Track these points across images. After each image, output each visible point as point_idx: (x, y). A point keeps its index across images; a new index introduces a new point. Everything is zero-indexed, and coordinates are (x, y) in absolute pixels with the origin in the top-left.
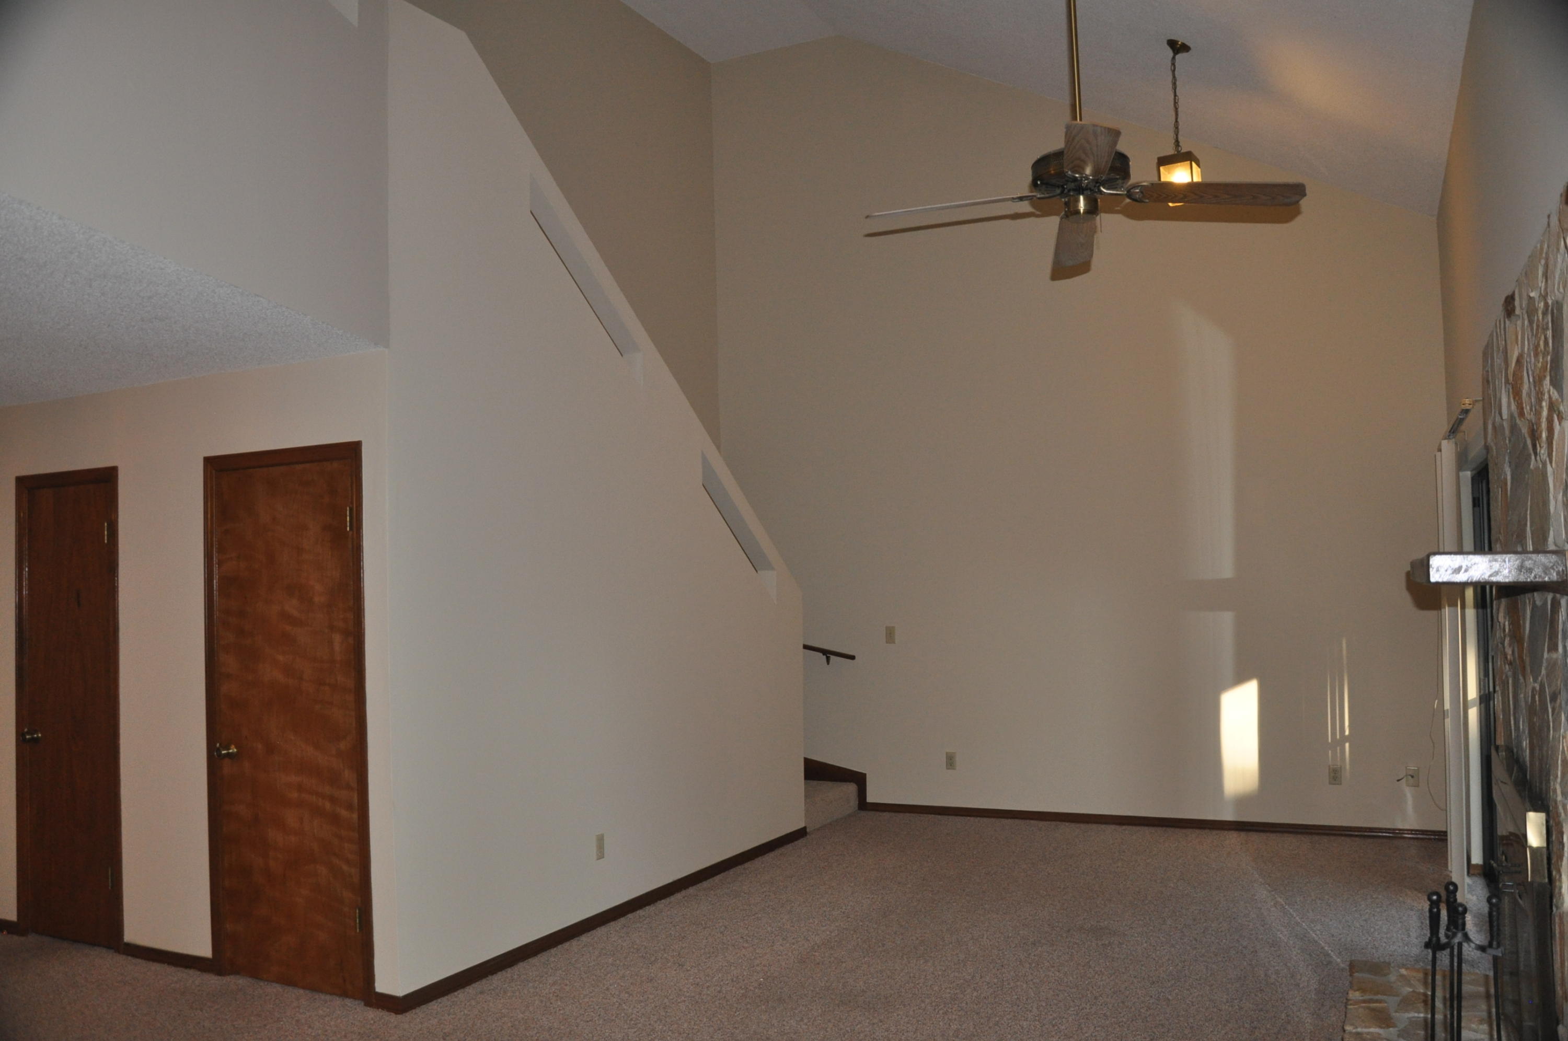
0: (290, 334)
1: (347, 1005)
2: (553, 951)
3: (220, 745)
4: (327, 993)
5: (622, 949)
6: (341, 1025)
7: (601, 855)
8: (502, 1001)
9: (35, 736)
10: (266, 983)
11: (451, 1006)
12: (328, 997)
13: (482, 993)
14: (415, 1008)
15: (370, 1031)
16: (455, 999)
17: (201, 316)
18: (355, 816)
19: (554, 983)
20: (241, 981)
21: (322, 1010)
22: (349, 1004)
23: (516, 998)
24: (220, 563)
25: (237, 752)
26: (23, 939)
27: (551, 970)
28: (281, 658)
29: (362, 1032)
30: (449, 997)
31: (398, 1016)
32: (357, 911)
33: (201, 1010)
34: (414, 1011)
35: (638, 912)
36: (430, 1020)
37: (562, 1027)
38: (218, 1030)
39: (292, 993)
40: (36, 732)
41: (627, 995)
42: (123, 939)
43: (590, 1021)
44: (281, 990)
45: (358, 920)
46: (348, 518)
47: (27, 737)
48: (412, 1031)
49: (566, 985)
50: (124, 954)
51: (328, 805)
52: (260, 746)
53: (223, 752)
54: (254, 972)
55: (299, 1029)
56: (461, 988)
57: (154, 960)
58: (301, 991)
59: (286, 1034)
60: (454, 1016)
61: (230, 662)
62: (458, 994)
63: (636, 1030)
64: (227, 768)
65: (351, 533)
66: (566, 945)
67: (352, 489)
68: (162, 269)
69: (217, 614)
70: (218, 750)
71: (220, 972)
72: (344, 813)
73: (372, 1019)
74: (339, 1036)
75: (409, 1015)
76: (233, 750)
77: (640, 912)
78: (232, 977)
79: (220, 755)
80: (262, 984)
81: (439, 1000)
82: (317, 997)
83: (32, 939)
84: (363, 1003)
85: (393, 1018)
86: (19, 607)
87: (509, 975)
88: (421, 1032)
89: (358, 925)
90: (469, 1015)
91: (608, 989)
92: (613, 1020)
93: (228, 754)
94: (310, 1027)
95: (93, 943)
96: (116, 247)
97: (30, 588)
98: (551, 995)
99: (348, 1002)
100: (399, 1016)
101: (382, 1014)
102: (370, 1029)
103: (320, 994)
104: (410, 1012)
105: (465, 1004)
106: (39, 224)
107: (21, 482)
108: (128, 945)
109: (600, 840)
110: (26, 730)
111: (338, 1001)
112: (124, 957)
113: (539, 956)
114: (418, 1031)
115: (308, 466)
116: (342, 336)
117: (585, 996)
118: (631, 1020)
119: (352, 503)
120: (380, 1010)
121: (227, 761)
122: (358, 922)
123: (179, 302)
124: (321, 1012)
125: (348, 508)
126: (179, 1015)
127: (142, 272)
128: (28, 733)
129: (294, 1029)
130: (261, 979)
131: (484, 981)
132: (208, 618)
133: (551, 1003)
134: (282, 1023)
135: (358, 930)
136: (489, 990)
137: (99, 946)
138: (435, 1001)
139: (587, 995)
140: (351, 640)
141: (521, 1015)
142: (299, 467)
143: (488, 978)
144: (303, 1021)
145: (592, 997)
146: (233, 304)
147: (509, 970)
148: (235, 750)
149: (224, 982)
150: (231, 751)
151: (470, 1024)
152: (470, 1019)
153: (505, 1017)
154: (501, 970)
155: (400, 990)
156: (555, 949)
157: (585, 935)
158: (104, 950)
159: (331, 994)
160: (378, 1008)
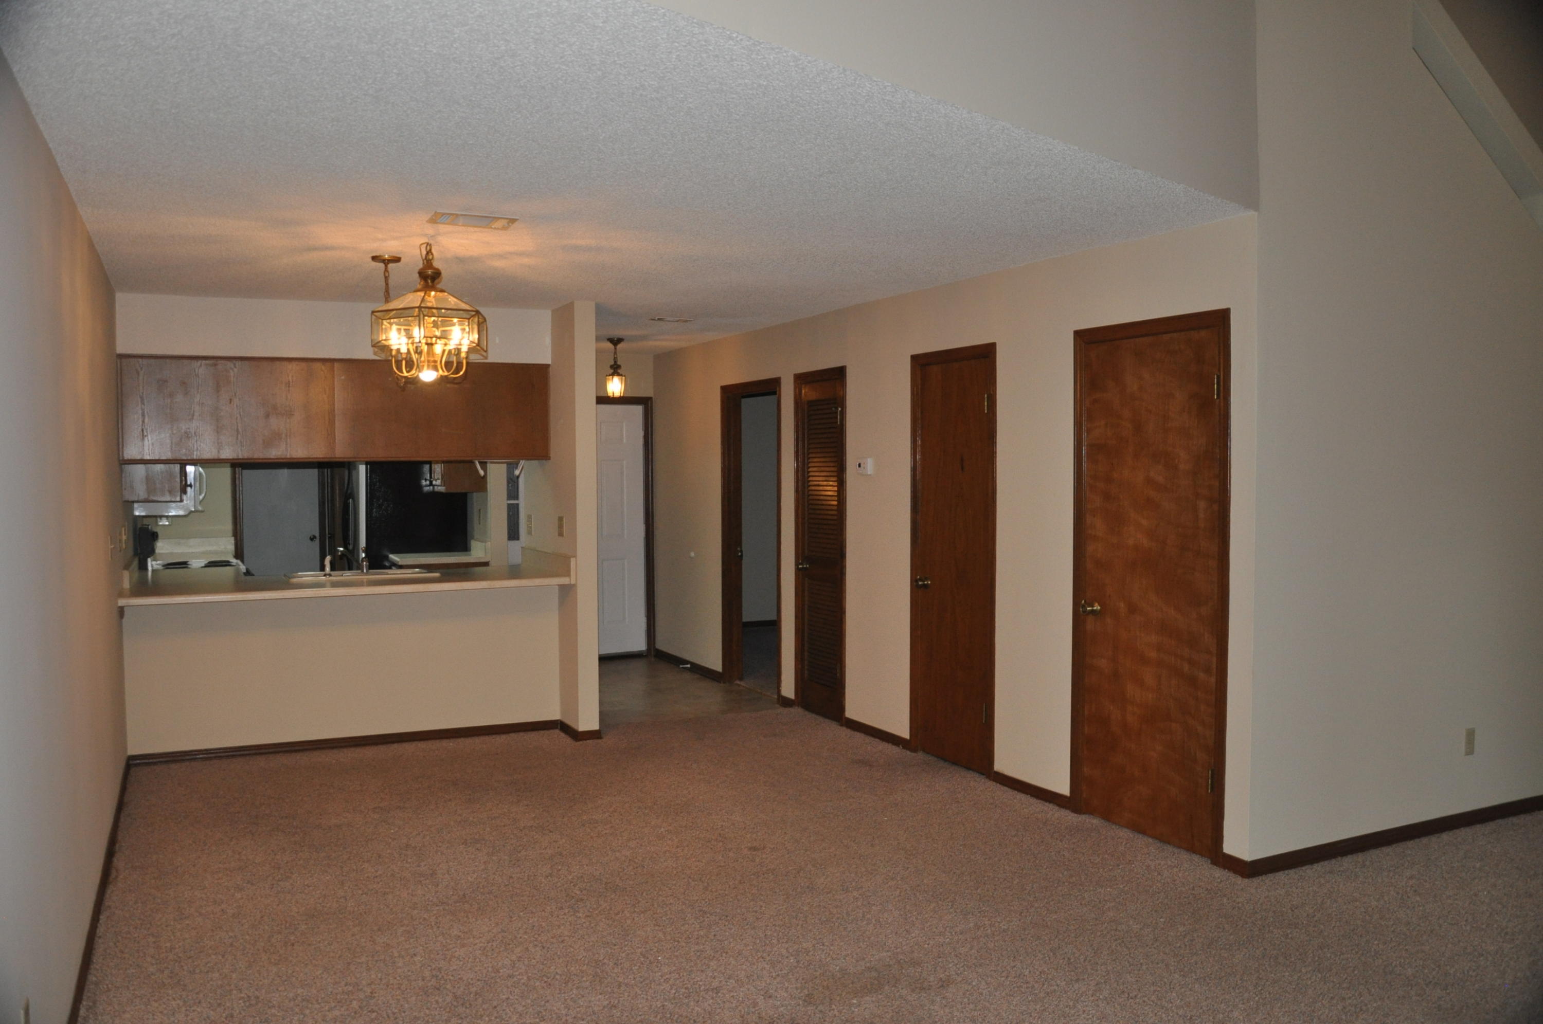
0: (1160, 205)
1: (1194, 860)
2: (1410, 844)
3: (1085, 601)
4: (1175, 846)
5: (1491, 855)
6: (1189, 877)
7: (1470, 750)
8: (1353, 885)
9: (926, 583)
10: (1117, 827)
11: (1298, 880)
12: (1176, 850)
13: (1331, 872)
14: (1261, 875)
15: (1217, 888)
16: (1303, 874)
17: (1079, 193)
18: (1213, 680)
19: (1411, 877)
20: (1096, 821)
21: (1170, 860)
22: (1196, 860)
23: (1369, 885)
24: (1089, 431)
25: (1100, 609)
26: (913, 754)
27: (1407, 863)
28: (1144, 522)
29: (1209, 888)
30: (1296, 870)
31: (1244, 879)
32: (1210, 772)
33: (1061, 841)
34: (1260, 878)
35: (1510, 819)
36: (1277, 889)
37: (1422, 925)
38: (1077, 861)
39: (1141, 841)
40: (926, 579)
41: (1500, 906)
42: (993, 768)
43: (1455, 924)
44: (1132, 836)
45: (1210, 780)
46: (1216, 386)
47: (920, 583)
48: (1259, 897)
49: (1426, 881)
50: (994, 781)
51: (1186, 667)
52: (1122, 605)
53: (1088, 609)
54: (1107, 815)
55: (1149, 874)
56: (1309, 864)
57: (1019, 790)
58: (1150, 840)
59: (1137, 876)
60: (1302, 890)
61: (1098, 525)
62: (1306, 869)
63: (1512, 946)
64: (1090, 624)
65: (1218, 400)
66: (1425, 840)
67: (1219, 358)
68: (1050, 150)
69: (1085, 479)
70: (1083, 606)
71: (1077, 810)
72: (1202, 676)
73: (1219, 878)
74: (1187, 888)
75: (1256, 881)
76: (1097, 607)
77: (1514, 820)
78: (1087, 816)
79: (1085, 611)
80: (1113, 827)
81: (1286, 872)
82: (1165, 848)
83: (921, 755)
84: (1209, 862)
85: (1239, 881)
86: (914, 470)
87: (1360, 860)
88: (1268, 899)
89: (1209, 787)
90: (1318, 892)
91: (1476, 895)
92: (1483, 929)
93: (1093, 611)
94: (1159, 874)
95: (968, 768)
96: (1012, 134)
97: (923, 454)
98: (1409, 889)
99: (1196, 858)
100: (1246, 880)
101: (1228, 874)
102: (1217, 886)
103: (1169, 846)
104: (1257, 878)
105: (1314, 881)
106: (951, 120)
107: (914, 358)
108: (997, 773)
109: (1470, 735)
110: (918, 577)
111: (1185, 855)
112: (994, 783)
113: (1394, 846)
114: (1265, 898)
115: (1175, 335)
116: (1212, 202)
117: (1449, 897)
118: (1506, 933)
119: (1219, 370)
120: (1226, 870)
121: (1090, 619)
122: (1210, 782)
123: (1061, 181)
124: (1170, 863)
125: (1216, 376)
126: (1042, 842)
127: (1032, 155)
128: (921, 580)
129: (1145, 873)
130: (1115, 823)
131: (1333, 861)
132: (1077, 483)
133: (1408, 897)
134: (1133, 865)
135: (1209, 791)
136: (1339, 871)
137: (974, 770)
138: (1282, 872)
139: (1450, 896)
140: (1216, 507)
141: (1375, 903)
142: (1166, 337)
143: (1337, 859)
144: (1153, 867)
145: (1456, 899)
146: (1111, 178)
147: (1360, 855)
148: (1099, 608)
149: (1080, 819)
150: (1095, 608)
151: (1319, 901)
152: (1319, 896)
153: (1356, 901)
154: (1352, 853)
155: (1247, 855)
156: (1412, 842)
157: (1447, 832)
158: (977, 775)
159: (1179, 847)
160: (1225, 869)
